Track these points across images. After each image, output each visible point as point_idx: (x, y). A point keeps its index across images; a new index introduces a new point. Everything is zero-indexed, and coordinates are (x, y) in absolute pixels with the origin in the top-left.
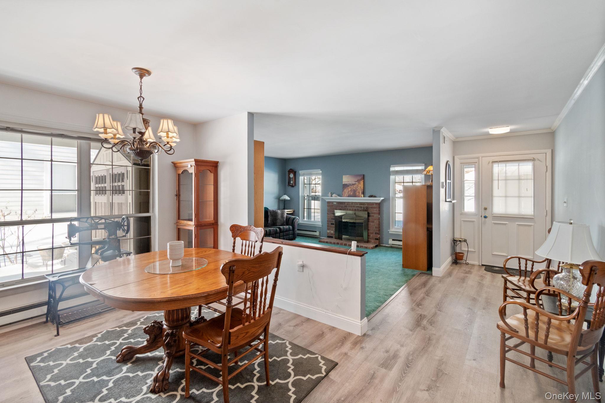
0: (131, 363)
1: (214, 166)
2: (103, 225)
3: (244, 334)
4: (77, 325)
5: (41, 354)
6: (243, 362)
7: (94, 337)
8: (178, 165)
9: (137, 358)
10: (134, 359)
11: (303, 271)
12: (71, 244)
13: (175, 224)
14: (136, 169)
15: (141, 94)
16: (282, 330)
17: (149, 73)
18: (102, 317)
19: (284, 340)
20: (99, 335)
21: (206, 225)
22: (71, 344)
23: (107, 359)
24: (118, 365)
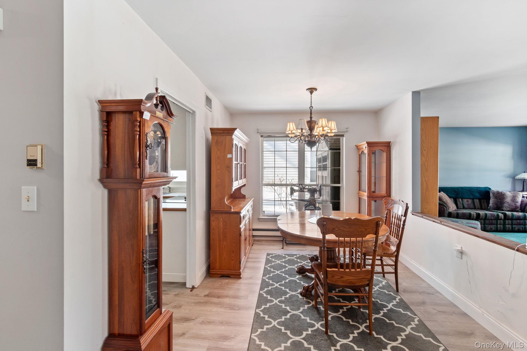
0: (302, 276)
1: (388, 146)
2: (307, 190)
3: (339, 277)
4: (293, 246)
5: (273, 254)
6: (365, 310)
7: (295, 255)
8: (359, 147)
9: (307, 275)
10: (305, 274)
11: (462, 258)
12: (292, 199)
13: (357, 194)
14: (331, 153)
15: (311, 104)
16: (422, 308)
17: (316, 89)
18: (305, 247)
19: (415, 315)
20: (298, 256)
21: (377, 197)
22: (285, 255)
23: (294, 268)
24: (296, 273)
